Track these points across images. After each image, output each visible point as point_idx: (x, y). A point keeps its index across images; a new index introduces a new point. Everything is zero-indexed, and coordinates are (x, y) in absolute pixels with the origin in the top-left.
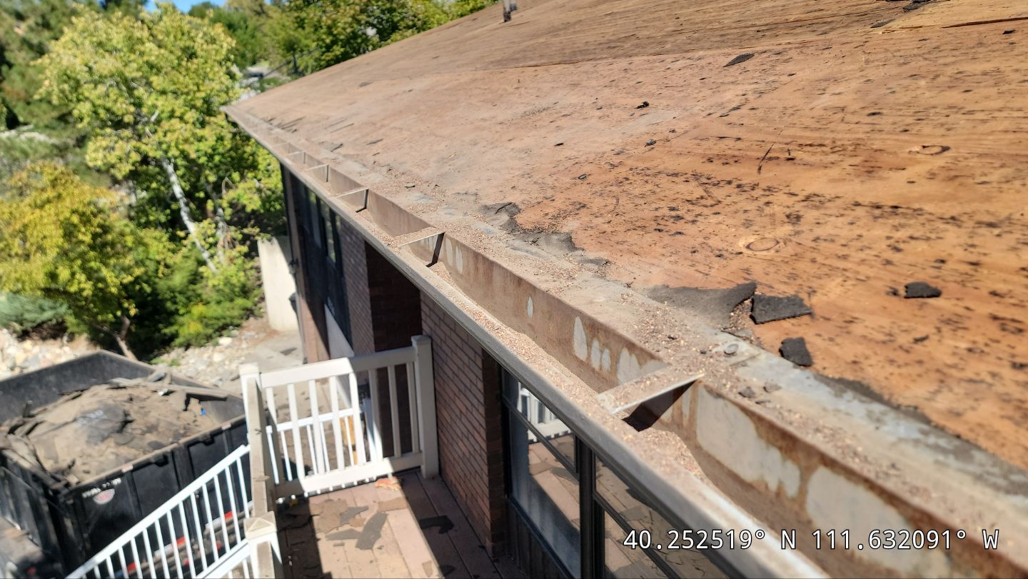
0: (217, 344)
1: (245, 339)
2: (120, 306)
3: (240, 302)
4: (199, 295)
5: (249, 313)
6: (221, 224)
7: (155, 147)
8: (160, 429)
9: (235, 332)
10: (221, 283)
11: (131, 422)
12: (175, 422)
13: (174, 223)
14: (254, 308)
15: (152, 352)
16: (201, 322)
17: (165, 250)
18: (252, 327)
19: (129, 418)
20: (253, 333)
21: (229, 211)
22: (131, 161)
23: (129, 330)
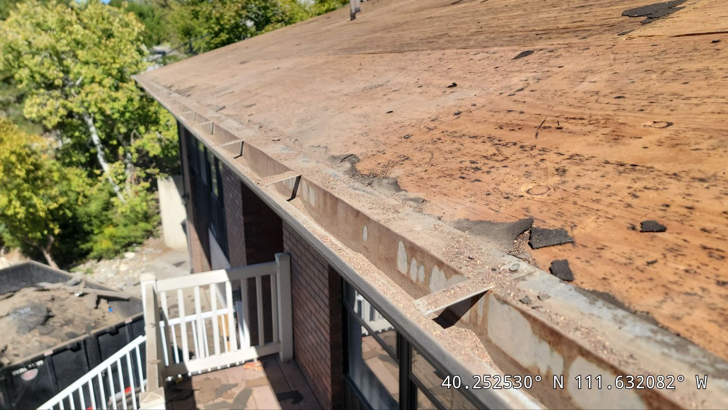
0: (123, 257)
1: (146, 254)
2: (47, 227)
3: (142, 225)
4: (110, 220)
5: (149, 234)
6: (129, 165)
7: (79, 105)
8: (76, 323)
9: (138, 248)
10: (128, 210)
11: (52, 317)
12: (88, 317)
13: (92, 164)
14: (153, 230)
15: (71, 262)
16: (111, 240)
17: (84, 184)
18: (151, 245)
19: (51, 314)
20: (152, 250)
21: (136, 155)
22: (59, 115)
23: (53, 245)
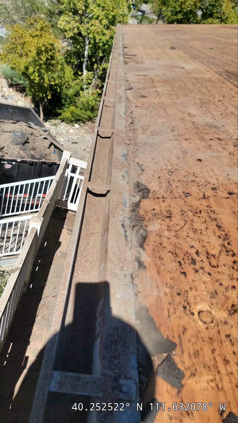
2: (46, 92)
3: (89, 112)
4: (75, 102)
5: (90, 119)
6: (96, 76)
7: (85, 30)
8: (37, 151)
9: (82, 124)
10: (85, 102)
12: (43, 151)
13: (79, 67)
15: (50, 116)
16: (72, 114)
17: (70, 78)
18: (89, 125)
19: (28, 141)
20: (88, 128)
21: (101, 72)
22: (74, 32)
23: (45, 104)
